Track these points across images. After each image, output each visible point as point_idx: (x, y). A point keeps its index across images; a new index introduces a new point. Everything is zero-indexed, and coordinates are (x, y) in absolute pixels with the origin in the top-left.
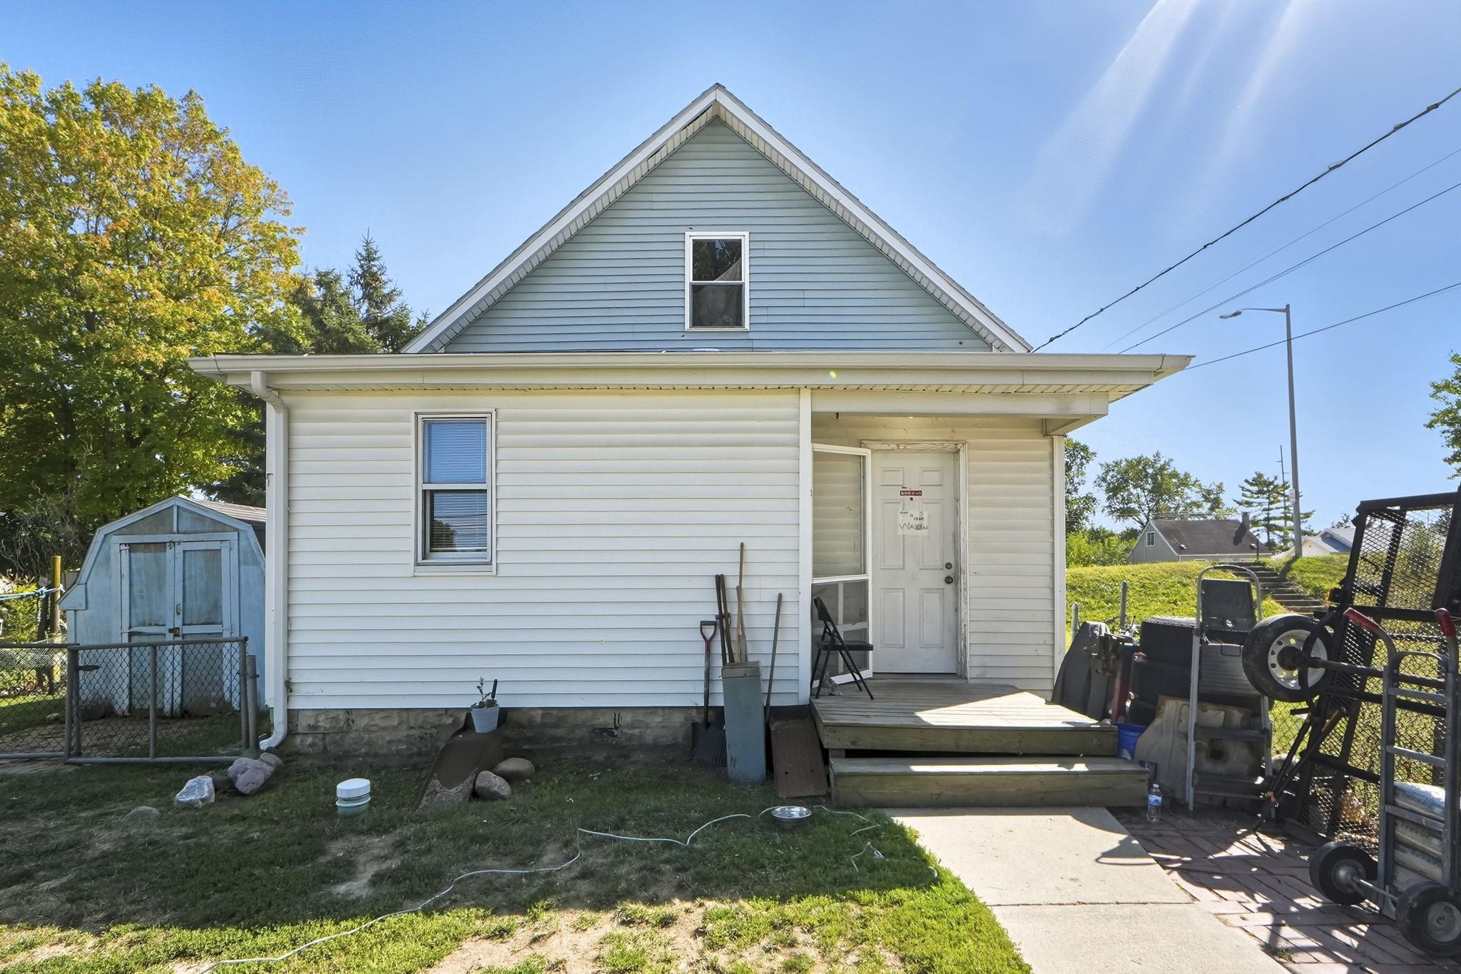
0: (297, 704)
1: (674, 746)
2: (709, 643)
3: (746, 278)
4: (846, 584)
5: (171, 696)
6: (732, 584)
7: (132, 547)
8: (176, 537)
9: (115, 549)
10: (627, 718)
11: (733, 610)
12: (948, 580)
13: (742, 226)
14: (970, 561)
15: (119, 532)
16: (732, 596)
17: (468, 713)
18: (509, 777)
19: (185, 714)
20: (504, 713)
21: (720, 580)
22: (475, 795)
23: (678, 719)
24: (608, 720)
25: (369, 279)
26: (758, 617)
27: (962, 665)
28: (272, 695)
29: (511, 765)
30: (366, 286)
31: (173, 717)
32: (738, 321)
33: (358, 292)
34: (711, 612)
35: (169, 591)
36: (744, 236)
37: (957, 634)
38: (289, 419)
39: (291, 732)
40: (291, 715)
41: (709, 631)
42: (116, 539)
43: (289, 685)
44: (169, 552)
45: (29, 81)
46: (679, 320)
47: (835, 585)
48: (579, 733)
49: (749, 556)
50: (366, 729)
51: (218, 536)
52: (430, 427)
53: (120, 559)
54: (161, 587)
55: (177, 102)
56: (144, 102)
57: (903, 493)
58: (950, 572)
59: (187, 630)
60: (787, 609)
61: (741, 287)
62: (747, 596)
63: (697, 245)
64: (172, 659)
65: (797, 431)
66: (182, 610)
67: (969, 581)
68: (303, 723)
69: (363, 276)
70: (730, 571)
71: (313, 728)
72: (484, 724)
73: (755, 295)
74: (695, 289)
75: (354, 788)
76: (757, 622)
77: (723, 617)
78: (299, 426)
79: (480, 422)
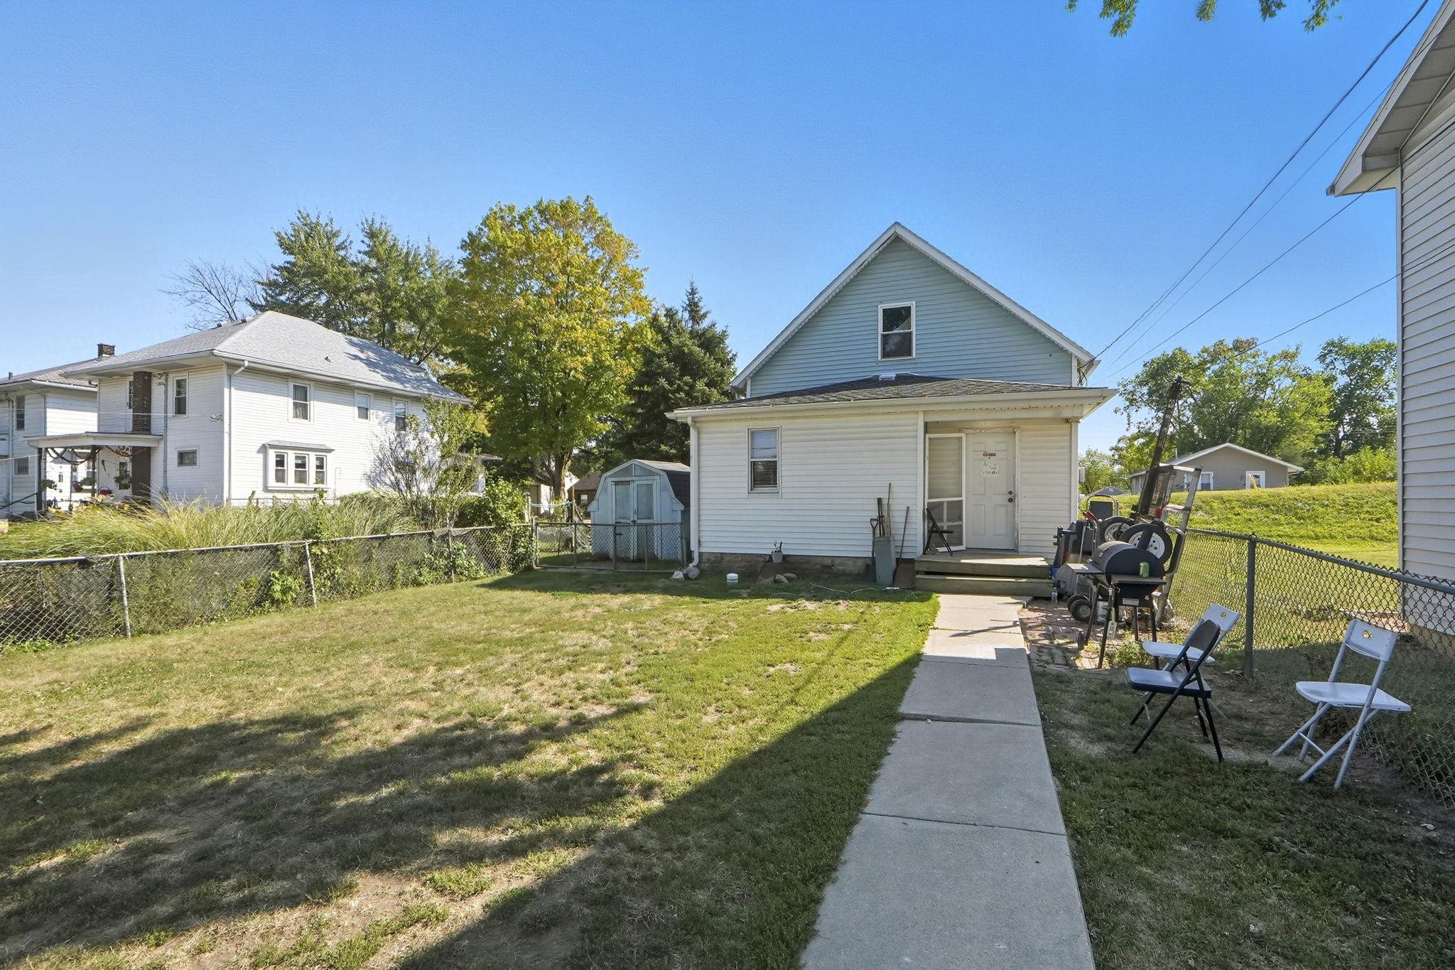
0: (703, 550)
1: (859, 574)
2: (874, 529)
3: (913, 329)
4: (948, 502)
5: (633, 553)
6: (885, 502)
7: (617, 483)
8: (634, 478)
9: (609, 485)
10: (837, 561)
11: (885, 514)
12: (1010, 500)
13: (910, 299)
14: (1021, 491)
15: (610, 476)
16: (885, 507)
17: (770, 556)
18: (787, 578)
19: (639, 560)
20: (785, 557)
21: (880, 500)
22: (776, 581)
23: (860, 563)
24: (829, 562)
25: (693, 308)
26: (897, 518)
27: (1017, 546)
28: (694, 546)
29: (788, 575)
30: (690, 312)
31: (634, 561)
32: (910, 354)
33: (686, 315)
34: (875, 515)
35: (631, 503)
36: (912, 304)
37: (1014, 529)
38: (699, 434)
39: (700, 562)
40: (701, 554)
41: (875, 523)
42: (610, 480)
43: (699, 542)
44: (631, 485)
45: (511, 209)
46: (875, 355)
47: (941, 503)
48: (817, 566)
49: (894, 489)
50: (729, 561)
51: (652, 478)
52: (753, 434)
53: (611, 488)
54: (628, 501)
55: (581, 204)
56: (565, 206)
57: (985, 455)
58: (1011, 496)
59: (639, 521)
60: (912, 514)
61: (910, 334)
62: (892, 508)
63: (885, 311)
64: (633, 533)
65: (916, 431)
66: (637, 512)
67: (1020, 500)
68: (704, 557)
69: (690, 305)
70: (884, 496)
71: (709, 560)
72: (777, 560)
73: (919, 337)
74: (884, 336)
75: (732, 576)
76: (897, 519)
77: (881, 516)
78: (703, 436)
79: (775, 431)
